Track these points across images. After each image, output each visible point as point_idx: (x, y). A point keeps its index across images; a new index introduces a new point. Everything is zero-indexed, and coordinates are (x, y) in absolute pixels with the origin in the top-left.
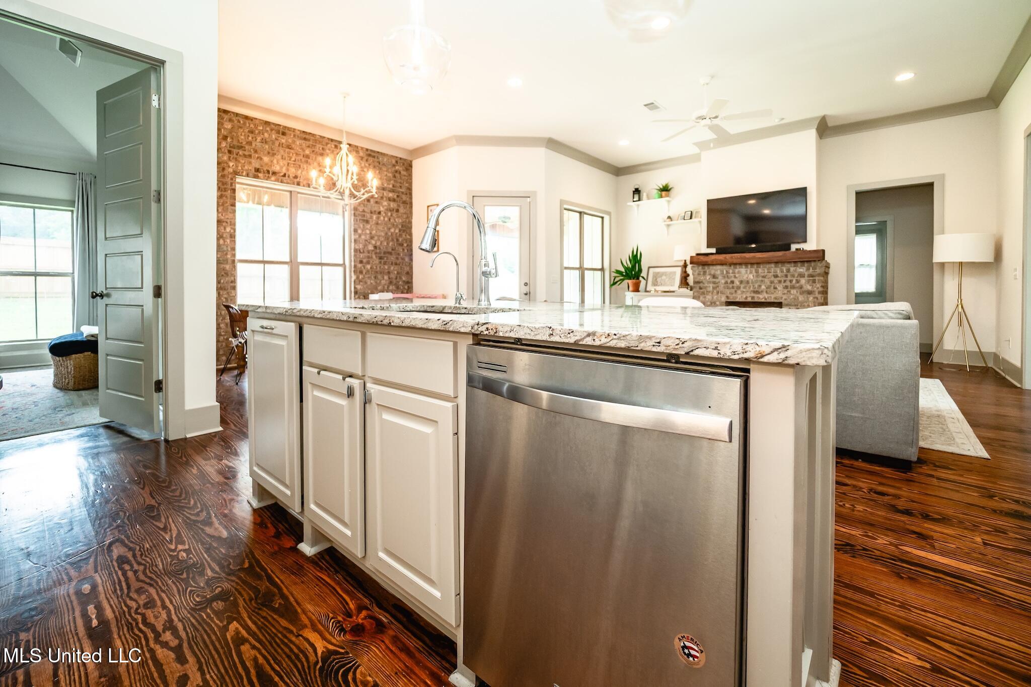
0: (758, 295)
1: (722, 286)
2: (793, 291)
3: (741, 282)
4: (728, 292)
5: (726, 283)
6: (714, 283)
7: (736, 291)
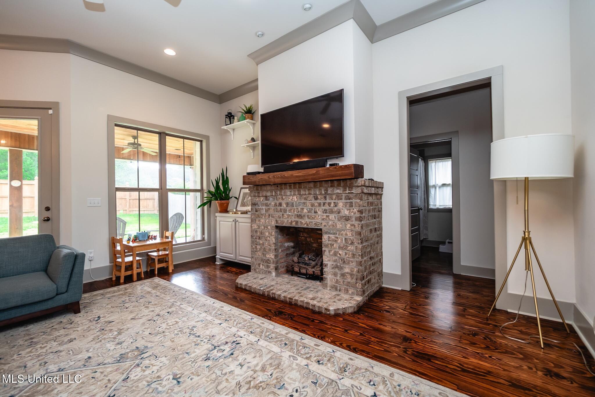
0: (301, 220)
1: (273, 208)
2: (332, 216)
3: (287, 204)
4: (277, 214)
5: (275, 205)
6: (267, 205)
7: (283, 214)
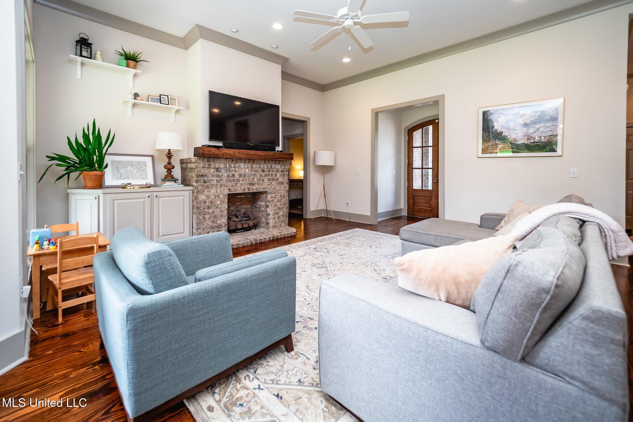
0: (252, 187)
1: (225, 179)
2: (273, 183)
3: (240, 175)
5: (228, 176)
